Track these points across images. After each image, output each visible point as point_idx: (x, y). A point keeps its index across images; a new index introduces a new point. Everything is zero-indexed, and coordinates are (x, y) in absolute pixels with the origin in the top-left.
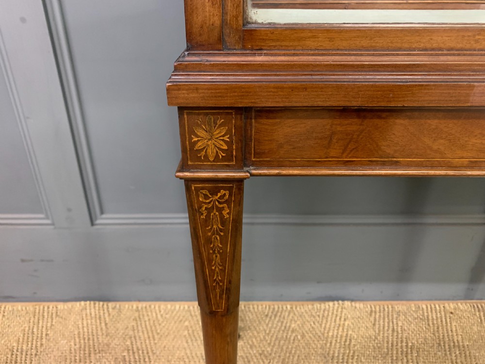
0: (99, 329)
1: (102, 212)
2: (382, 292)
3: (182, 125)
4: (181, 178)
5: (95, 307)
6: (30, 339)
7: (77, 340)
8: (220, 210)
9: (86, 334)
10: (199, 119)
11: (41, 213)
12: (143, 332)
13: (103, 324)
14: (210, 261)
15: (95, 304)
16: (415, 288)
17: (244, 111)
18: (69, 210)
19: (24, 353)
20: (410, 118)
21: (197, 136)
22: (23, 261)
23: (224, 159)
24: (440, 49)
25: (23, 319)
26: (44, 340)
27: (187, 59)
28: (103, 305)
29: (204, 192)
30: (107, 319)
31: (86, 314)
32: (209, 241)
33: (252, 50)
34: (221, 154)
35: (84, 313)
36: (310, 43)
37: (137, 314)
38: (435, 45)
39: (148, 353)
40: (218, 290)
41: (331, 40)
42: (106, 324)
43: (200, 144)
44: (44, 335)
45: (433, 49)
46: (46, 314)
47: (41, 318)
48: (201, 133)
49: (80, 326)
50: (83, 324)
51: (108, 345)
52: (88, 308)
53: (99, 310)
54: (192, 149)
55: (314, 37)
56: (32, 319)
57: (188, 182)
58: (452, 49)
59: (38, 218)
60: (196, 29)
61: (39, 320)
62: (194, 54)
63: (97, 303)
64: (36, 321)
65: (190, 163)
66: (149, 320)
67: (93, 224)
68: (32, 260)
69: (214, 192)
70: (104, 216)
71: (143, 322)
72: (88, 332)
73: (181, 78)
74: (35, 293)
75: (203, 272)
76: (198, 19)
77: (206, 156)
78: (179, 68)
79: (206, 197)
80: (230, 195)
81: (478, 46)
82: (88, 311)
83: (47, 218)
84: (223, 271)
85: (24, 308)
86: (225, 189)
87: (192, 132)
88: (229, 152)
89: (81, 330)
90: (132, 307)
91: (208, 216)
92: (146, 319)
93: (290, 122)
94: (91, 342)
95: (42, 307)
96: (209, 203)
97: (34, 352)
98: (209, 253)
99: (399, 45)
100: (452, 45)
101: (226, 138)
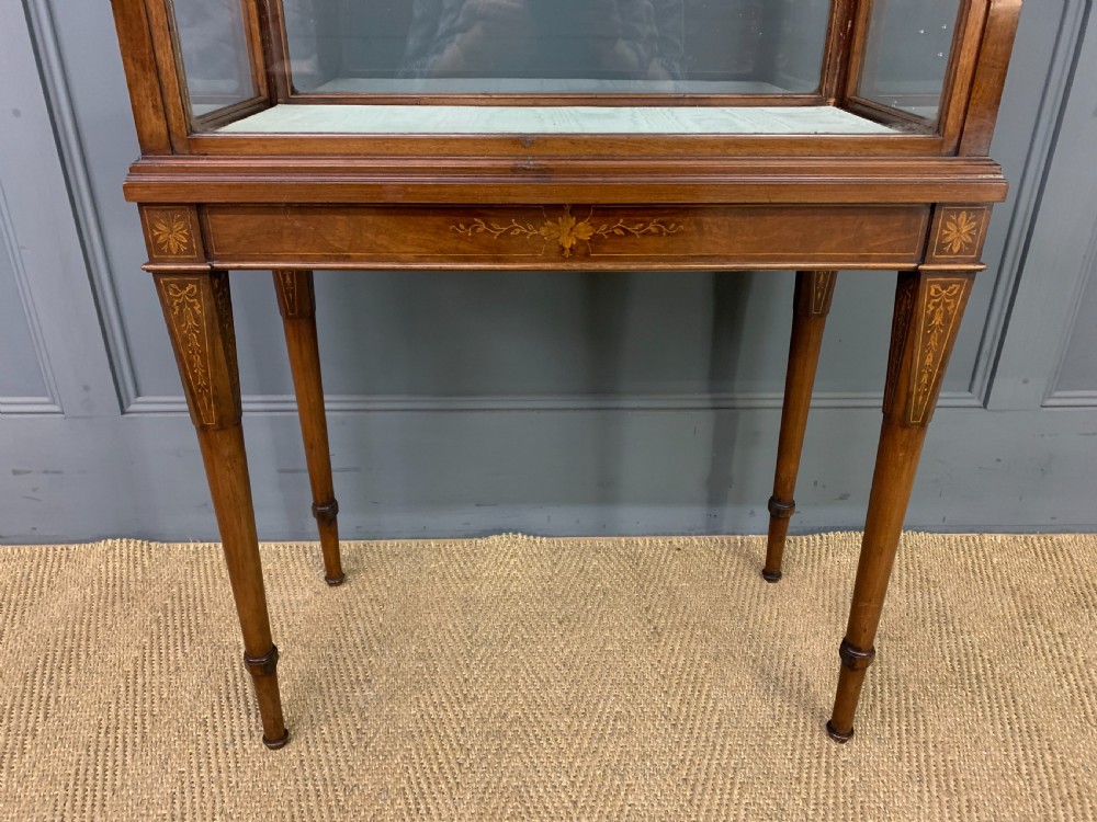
0: (132, 574)
1: (138, 394)
2: (578, 521)
3: (143, 219)
4: (148, 271)
5: (128, 546)
6: (24, 587)
7: (96, 586)
8: (192, 305)
9: (111, 579)
10: (158, 215)
11: (45, 395)
12: (199, 577)
13: (139, 569)
14: (191, 363)
15: (128, 542)
16: (628, 514)
17: (199, 207)
18: (86, 388)
19: (13, 604)
20: (348, 214)
21: (159, 230)
22: (15, 472)
23: (186, 252)
24: (359, 155)
25: (13, 563)
26: (45, 589)
27: (141, 162)
28: (142, 544)
29: (172, 285)
30: (146, 563)
31: (114, 556)
32: (186, 340)
33: (198, 154)
34: (183, 248)
35: (111, 553)
36: (248, 150)
37: (194, 557)
38: (353, 151)
39: (202, 600)
40: (205, 398)
41: (264, 146)
42: (143, 568)
43: (161, 238)
44: (45, 582)
45: (352, 155)
46: (50, 558)
47: (42, 562)
48: (162, 228)
49: (103, 570)
50: (107, 568)
51: (143, 593)
52: (118, 547)
53: (135, 550)
54: (155, 242)
55: (249, 144)
56: (29, 564)
57: (157, 274)
58: (368, 155)
59: (39, 403)
60: (146, 137)
61: (38, 565)
62: (147, 158)
63: (133, 541)
64: (34, 565)
65: (155, 256)
66: (212, 562)
67: (123, 412)
68: (29, 472)
69: (183, 286)
70: (139, 399)
71: (202, 566)
72: (115, 578)
73: (135, 179)
74: (34, 529)
75: (187, 377)
76: (147, 130)
77: (169, 250)
78: (134, 170)
79: (176, 292)
80: (198, 289)
81: (389, 152)
82: (117, 551)
83: (54, 403)
84: (206, 374)
85: (16, 551)
86: (192, 282)
87: (153, 227)
88: (189, 245)
89: (104, 576)
90: (188, 547)
91: (181, 311)
92: (208, 562)
93: (241, 217)
94: (117, 589)
95: (44, 550)
96: (180, 297)
97: (28, 601)
98: (189, 354)
99: (323, 151)
100: (368, 151)
101: (185, 232)
